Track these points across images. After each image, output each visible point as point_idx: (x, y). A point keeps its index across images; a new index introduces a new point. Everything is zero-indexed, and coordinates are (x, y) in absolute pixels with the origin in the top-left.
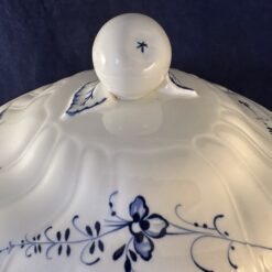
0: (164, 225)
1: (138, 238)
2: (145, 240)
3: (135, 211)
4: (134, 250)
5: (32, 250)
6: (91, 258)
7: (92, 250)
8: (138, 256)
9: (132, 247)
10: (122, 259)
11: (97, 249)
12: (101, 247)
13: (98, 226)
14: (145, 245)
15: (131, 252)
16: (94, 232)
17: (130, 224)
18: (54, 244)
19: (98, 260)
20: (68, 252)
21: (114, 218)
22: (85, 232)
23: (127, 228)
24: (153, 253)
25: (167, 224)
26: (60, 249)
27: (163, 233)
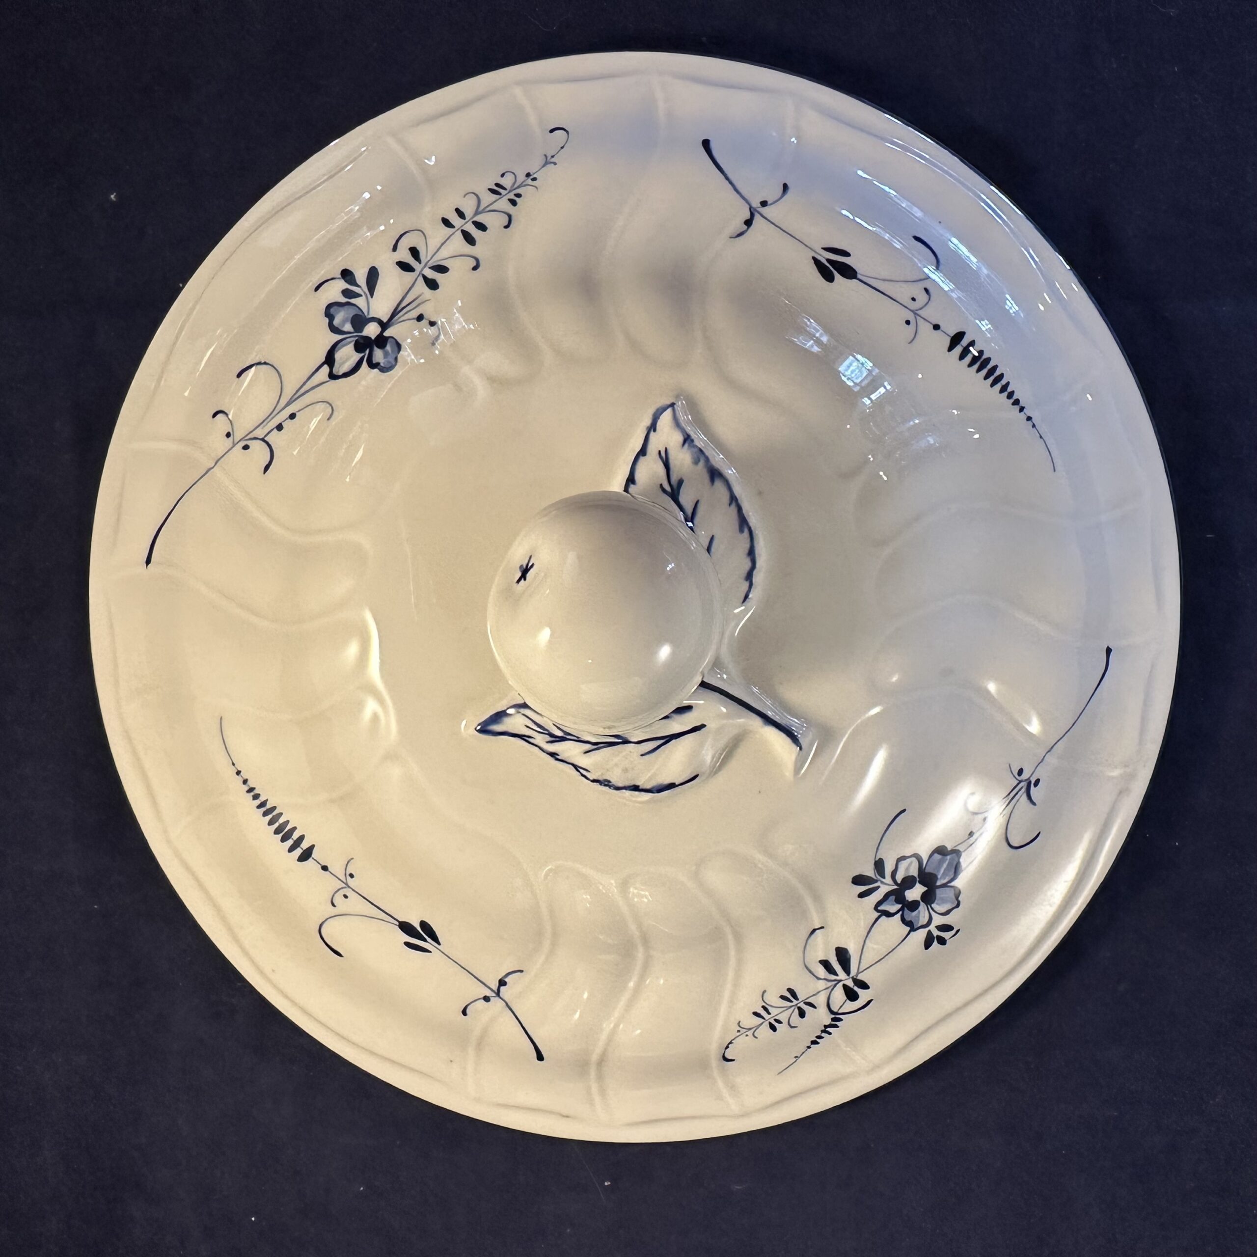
0: (335, 371)
1: (359, 321)
2: (348, 327)
3: (388, 348)
4: (353, 301)
5: (507, 182)
6: (405, 244)
7: (414, 252)
8: (343, 300)
9: (360, 302)
10: (361, 277)
11: (409, 259)
12: (405, 267)
13: (432, 285)
14: (344, 322)
15: (358, 295)
16: (430, 274)
17: (384, 326)
18: (477, 213)
19: (395, 248)
20: (446, 222)
21: (415, 314)
22: (443, 263)
23: (385, 320)
24: (327, 320)
25: (332, 376)
26: (460, 214)
27: (330, 359)
